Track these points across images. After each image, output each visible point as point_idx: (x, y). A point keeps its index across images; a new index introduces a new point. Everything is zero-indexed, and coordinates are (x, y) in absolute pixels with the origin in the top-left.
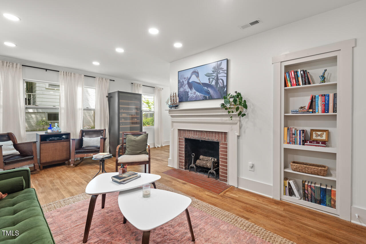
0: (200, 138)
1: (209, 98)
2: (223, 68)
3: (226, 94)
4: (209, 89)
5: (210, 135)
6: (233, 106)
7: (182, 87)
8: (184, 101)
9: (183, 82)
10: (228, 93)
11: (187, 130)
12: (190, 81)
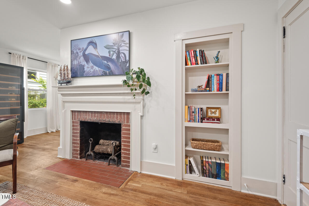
0: (99, 120)
1: (109, 73)
2: (125, 41)
3: (128, 70)
4: (109, 64)
5: (111, 116)
6: (136, 83)
7: (76, 60)
8: (79, 76)
9: (77, 53)
10: (130, 69)
11: (83, 112)
12: (86, 53)
